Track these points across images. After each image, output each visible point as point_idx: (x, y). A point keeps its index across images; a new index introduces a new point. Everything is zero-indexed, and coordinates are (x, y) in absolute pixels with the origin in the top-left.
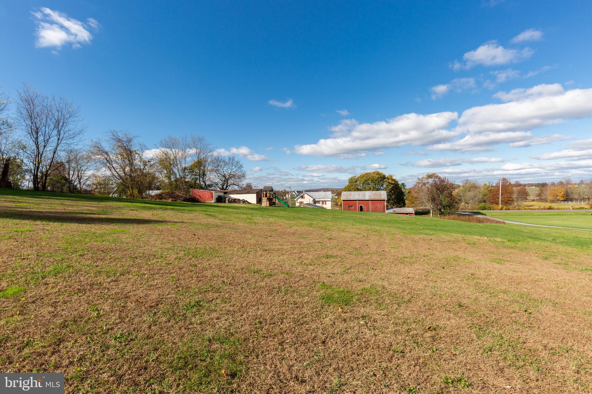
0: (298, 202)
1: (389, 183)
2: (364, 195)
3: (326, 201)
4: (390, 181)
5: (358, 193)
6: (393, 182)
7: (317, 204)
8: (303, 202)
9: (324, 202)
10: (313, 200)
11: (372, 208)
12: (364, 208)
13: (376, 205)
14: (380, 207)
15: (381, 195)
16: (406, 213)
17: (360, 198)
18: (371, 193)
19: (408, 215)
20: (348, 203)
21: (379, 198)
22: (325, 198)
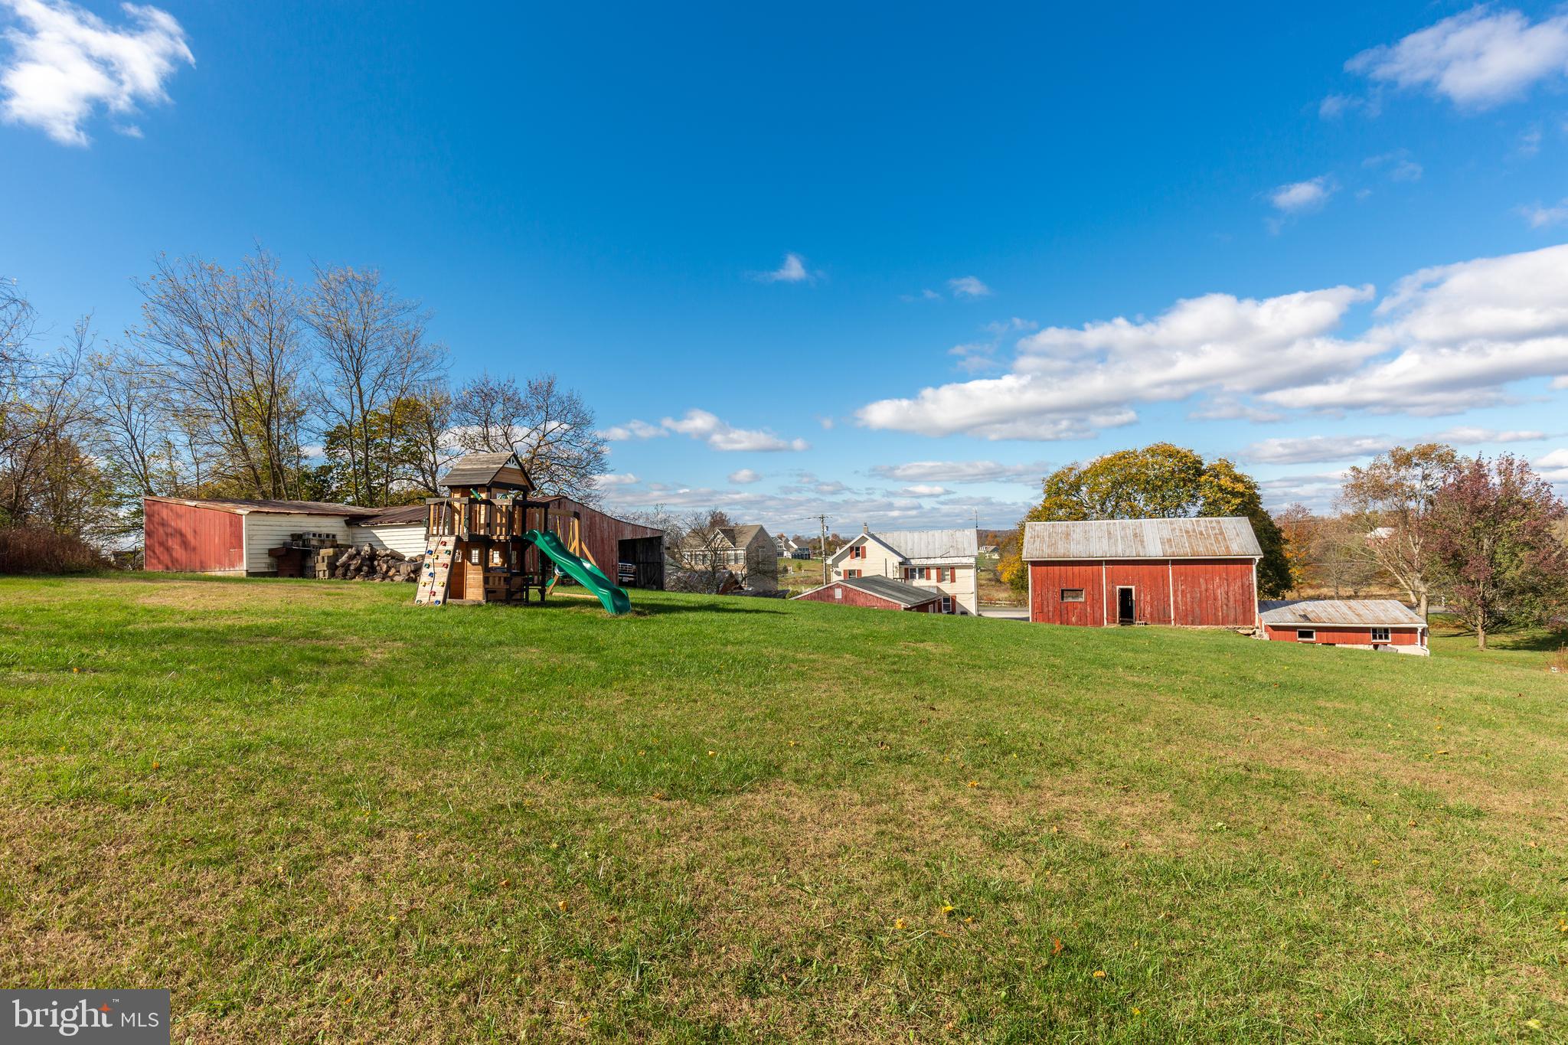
0: (838, 574)
1: (1221, 489)
2: (1135, 535)
3: (952, 568)
4: (1225, 482)
5: (1105, 528)
6: (1240, 487)
7: (918, 582)
8: (859, 572)
9: (946, 571)
10: (900, 564)
11: (1179, 598)
12: (1142, 600)
13: (1203, 587)
14: (1224, 595)
15: (1222, 533)
16: (1375, 630)
17: (1120, 552)
18: (1171, 523)
19: (1387, 637)
20: (1057, 577)
21: (1220, 552)
22: (952, 554)
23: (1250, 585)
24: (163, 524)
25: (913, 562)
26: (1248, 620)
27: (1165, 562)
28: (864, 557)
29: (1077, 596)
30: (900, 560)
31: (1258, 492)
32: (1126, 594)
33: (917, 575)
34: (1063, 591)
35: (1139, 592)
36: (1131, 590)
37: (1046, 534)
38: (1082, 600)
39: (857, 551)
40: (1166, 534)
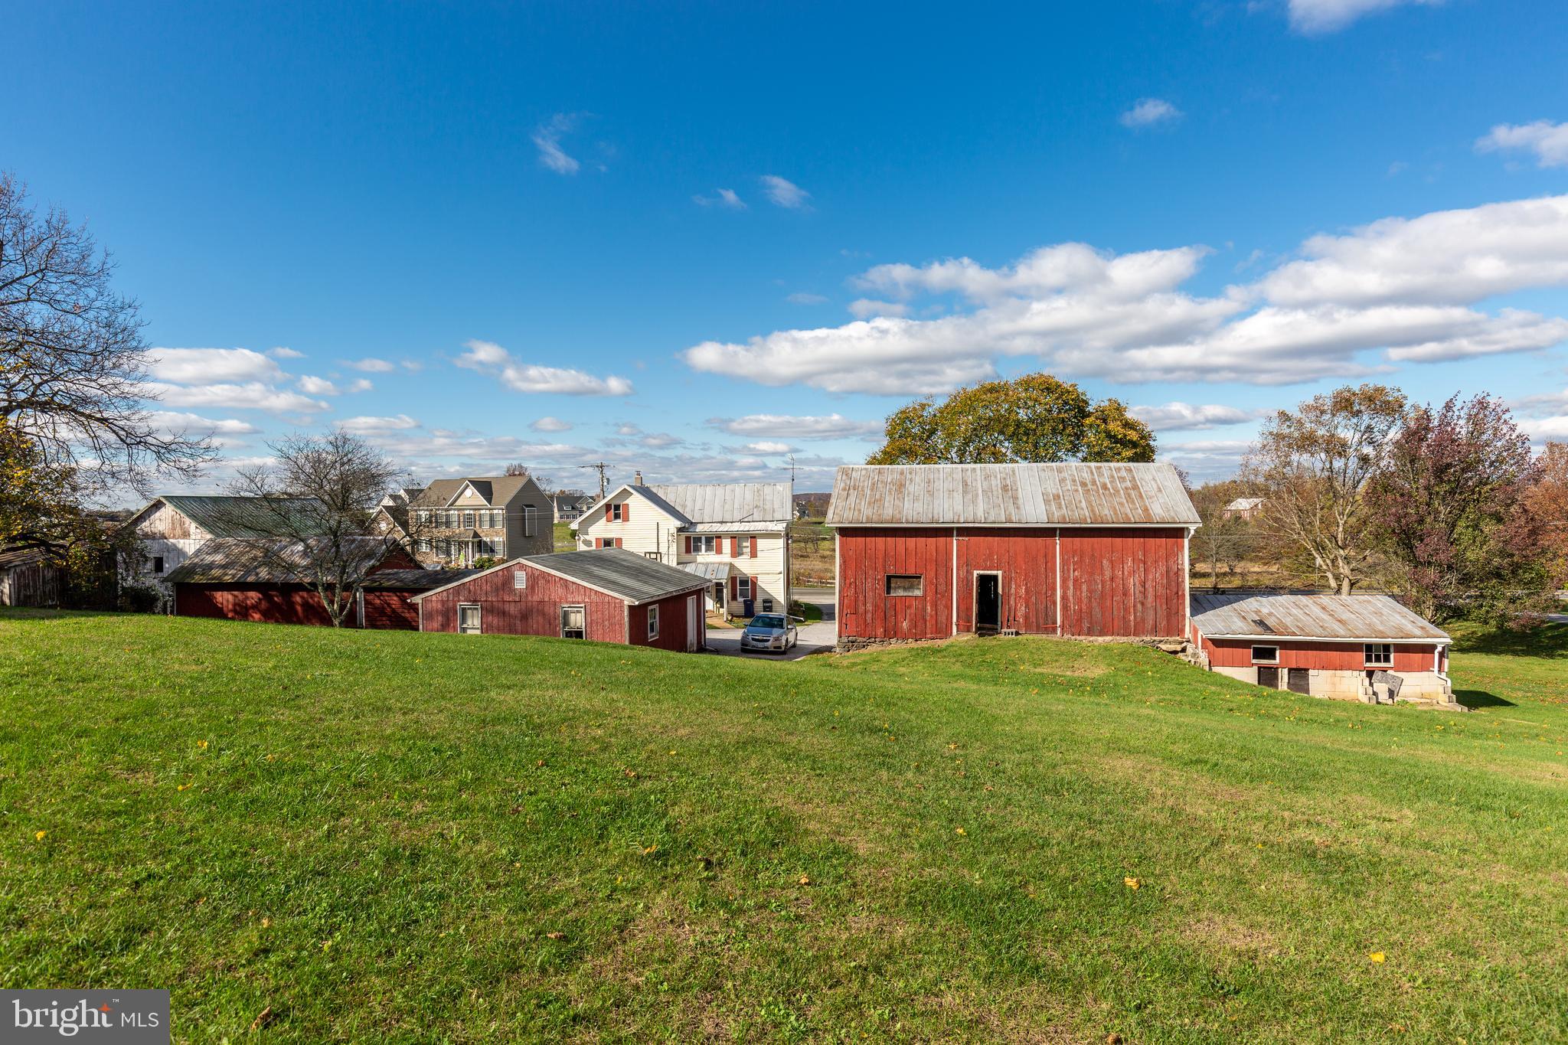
0: (588, 543)
1: (1109, 436)
2: (1005, 488)
3: (753, 537)
4: (1114, 427)
5: (958, 476)
6: (1133, 435)
7: (704, 558)
8: (619, 541)
9: (745, 542)
10: (680, 530)
11: (1070, 592)
12: (1014, 596)
13: (1108, 574)
14: (1139, 588)
15: (1135, 487)
16: (1369, 647)
17: (981, 515)
18: (1060, 471)
19: (1387, 659)
20: (881, 555)
21: (1134, 517)
22: (756, 517)
23: (1178, 572)
25: (700, 528)
26: (1174, 627)
27: (1048, 532)
28: (626, 519)
29: (911, 587)
30: (679, 524)
31: (1152, 443)
32: (987, 583)
33: (703, 547)
34: (889, 578)
35: (1007, 580)
36: (995, 578)
37: (868, 484)
38: (918, 593)
39: (616, 511)
40: (1052, 487)
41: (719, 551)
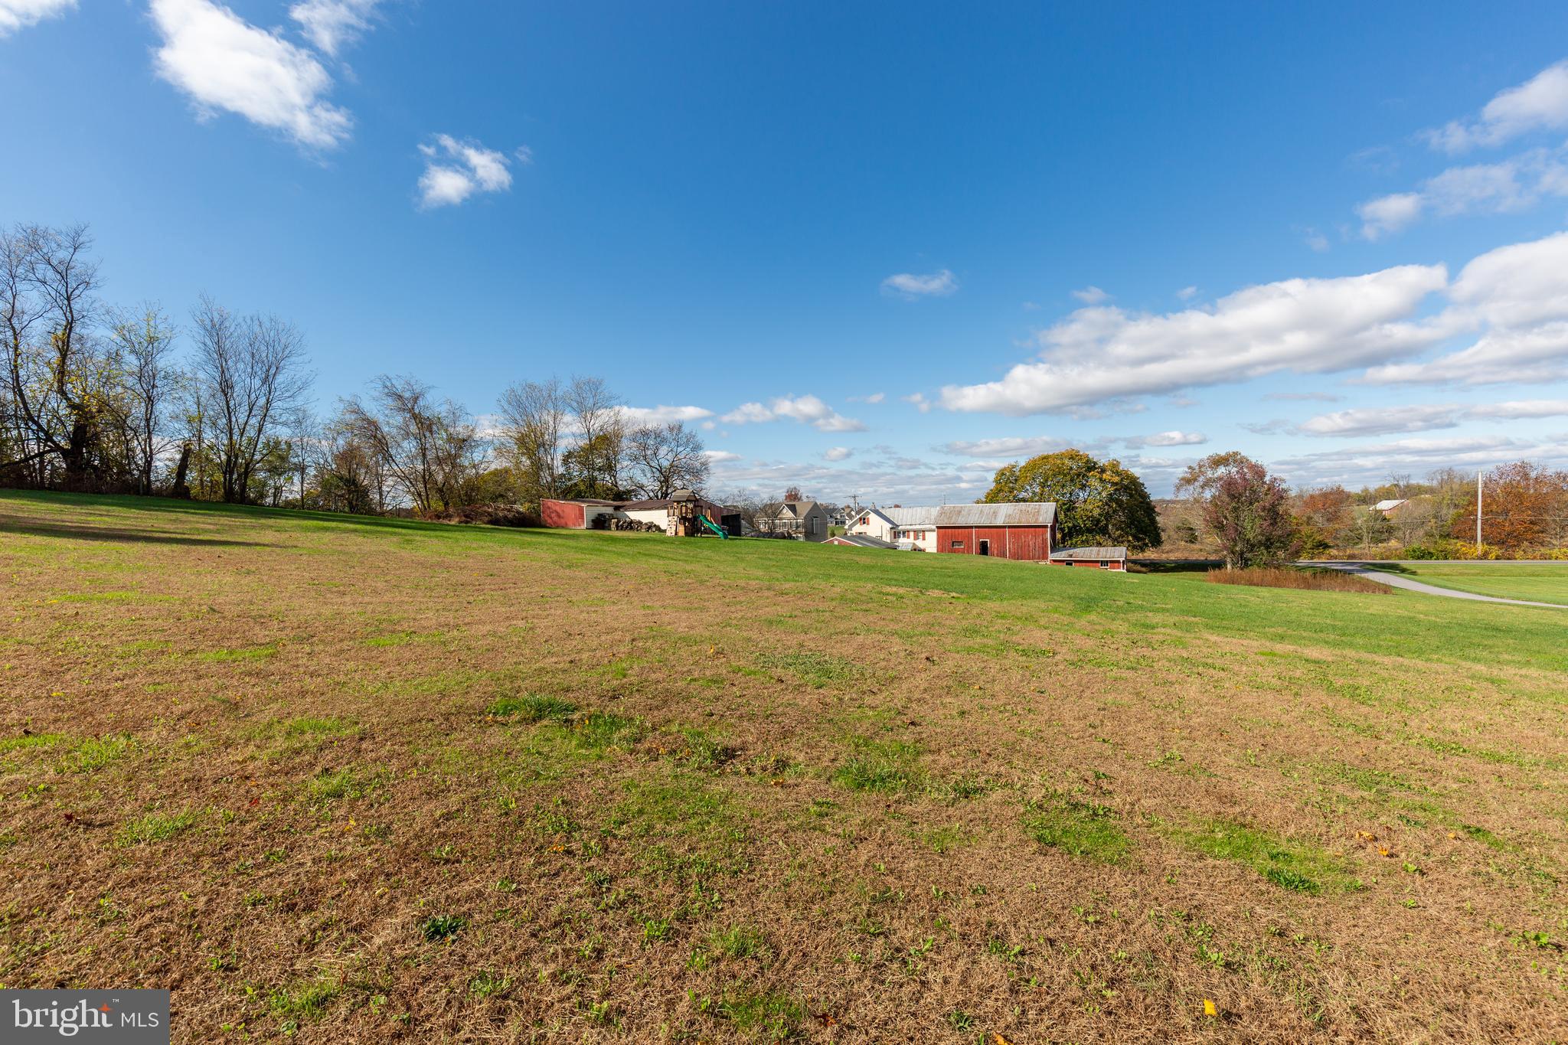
2: (994, 512)
3: (924, 531)
7: (902, 540)
8: (864, 533)
9: (919, 533)
10: (891, 528)
11: (1011, 546)
12: (993, 547)
13: (1023, 540)
14: (1033, 545)
15: (1039, 512)
16: (1101, 562)
17: (984, 522)
18: (1016, 506)
19: (1107, 565)
20: (951, 535)
21: (1032, 522)
22: (927, 522)
23: (1046, 539)
24: (549, 508)
25: (900, 528)
26: (1045, 557)
27: (1004, 527)
28: (868, 524)
29: (960, 545)
30: (891, 526)
32: (984, 544)
33: (902, 535)
34: (953, 542)
35: (991, 542)
36: (987, 541)
37: (949, 511)
38: (964, 547)
39: (864, 521)
40: (1010, 512)
41: (909, 537)
